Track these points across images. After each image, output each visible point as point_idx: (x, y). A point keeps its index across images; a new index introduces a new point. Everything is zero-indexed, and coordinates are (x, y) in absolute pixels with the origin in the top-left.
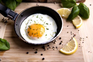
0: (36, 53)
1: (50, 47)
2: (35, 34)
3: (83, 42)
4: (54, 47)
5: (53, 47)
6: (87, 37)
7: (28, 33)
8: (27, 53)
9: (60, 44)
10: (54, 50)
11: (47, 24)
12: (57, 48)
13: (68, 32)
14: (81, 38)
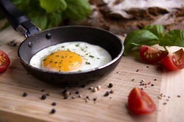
0: (43, 98)
1: (79, 97)
2: (56, 63)
3: (165, 104)
4: (90, 97)
5: (87, 97)
6: (179, 96)
7: (44, 60)
9: (107, 94)
10: (86, 102)
11: (92, 57)
12: (95, 100)
13: (133, 80)
14: (163, 95)
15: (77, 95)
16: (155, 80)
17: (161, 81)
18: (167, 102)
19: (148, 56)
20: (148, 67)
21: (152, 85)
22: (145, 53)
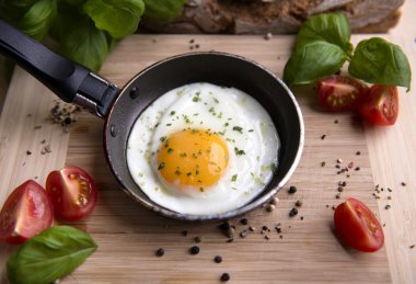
0: (194, 251)
1: (250, 229)
2: (189, 174)
3: (387, 207)
4: (269, 227)
5: (265, 228)
6: (403, 184)
7: (160, 168)
8: (159, 253)
9: (293, 213)
10: (266, 238)
11: (238, 129)
12: (279, 231)
13: (323, 164)
14: (379, 189)
15: (246, 227)
16: (358, 153)
17: (367, 154)
18: (389, 203)
19: (335, 103)
20: (336, 122)
21: (357, 169)
22: (330, 98)
